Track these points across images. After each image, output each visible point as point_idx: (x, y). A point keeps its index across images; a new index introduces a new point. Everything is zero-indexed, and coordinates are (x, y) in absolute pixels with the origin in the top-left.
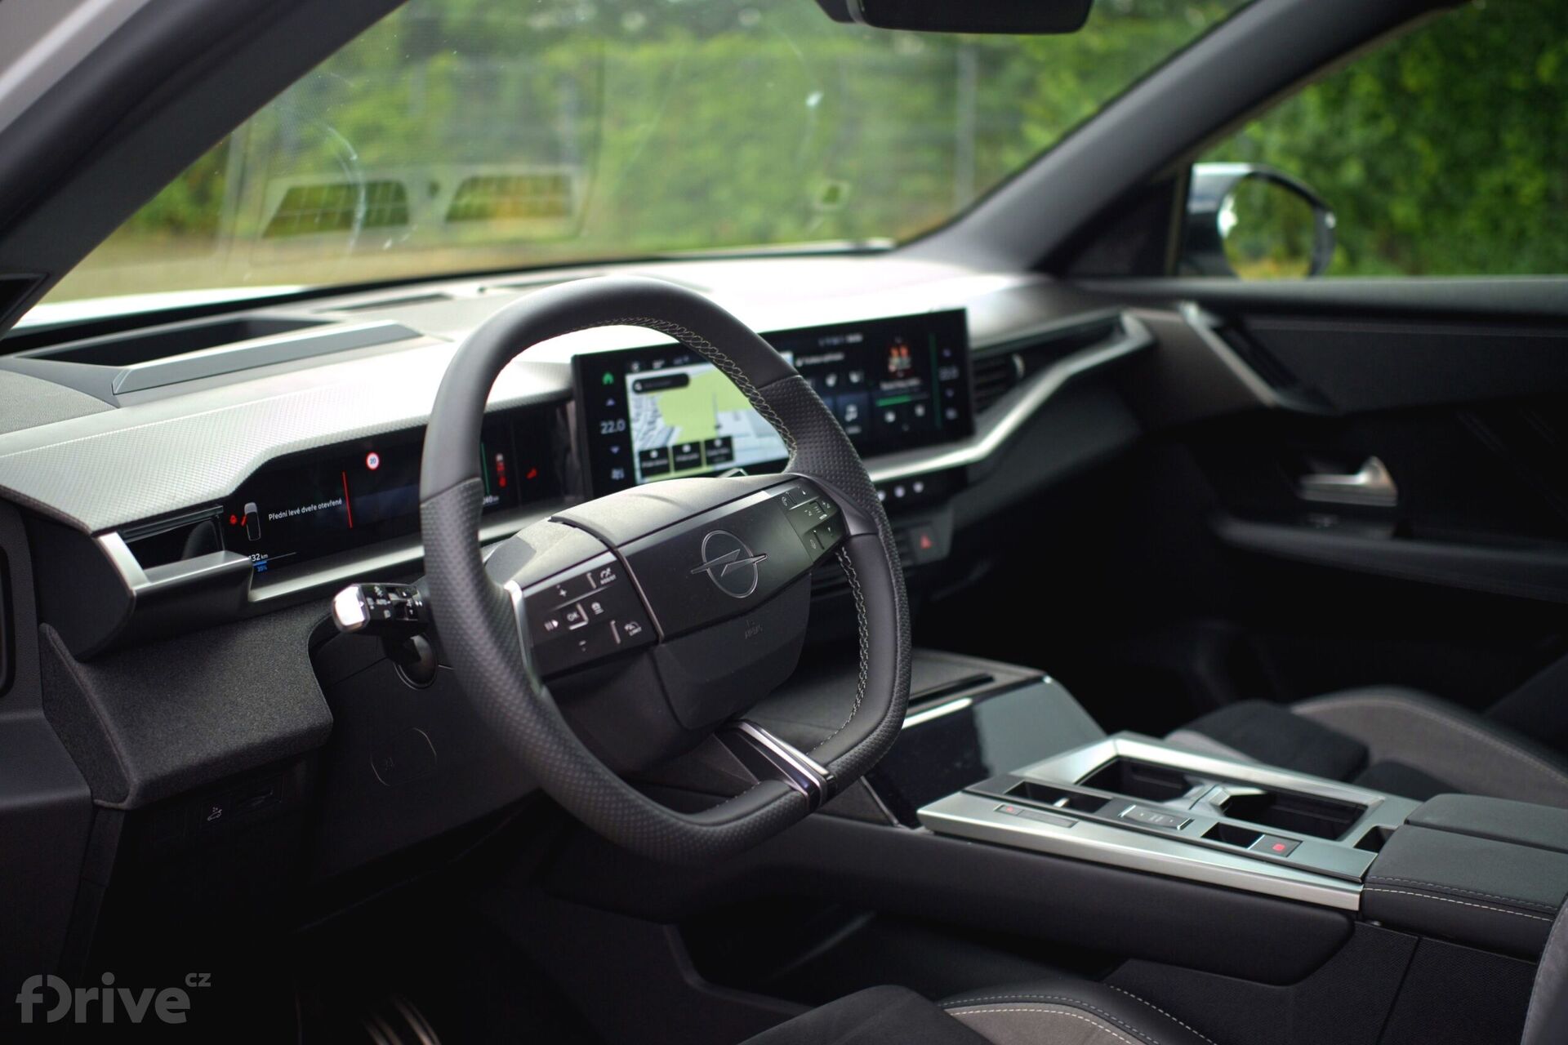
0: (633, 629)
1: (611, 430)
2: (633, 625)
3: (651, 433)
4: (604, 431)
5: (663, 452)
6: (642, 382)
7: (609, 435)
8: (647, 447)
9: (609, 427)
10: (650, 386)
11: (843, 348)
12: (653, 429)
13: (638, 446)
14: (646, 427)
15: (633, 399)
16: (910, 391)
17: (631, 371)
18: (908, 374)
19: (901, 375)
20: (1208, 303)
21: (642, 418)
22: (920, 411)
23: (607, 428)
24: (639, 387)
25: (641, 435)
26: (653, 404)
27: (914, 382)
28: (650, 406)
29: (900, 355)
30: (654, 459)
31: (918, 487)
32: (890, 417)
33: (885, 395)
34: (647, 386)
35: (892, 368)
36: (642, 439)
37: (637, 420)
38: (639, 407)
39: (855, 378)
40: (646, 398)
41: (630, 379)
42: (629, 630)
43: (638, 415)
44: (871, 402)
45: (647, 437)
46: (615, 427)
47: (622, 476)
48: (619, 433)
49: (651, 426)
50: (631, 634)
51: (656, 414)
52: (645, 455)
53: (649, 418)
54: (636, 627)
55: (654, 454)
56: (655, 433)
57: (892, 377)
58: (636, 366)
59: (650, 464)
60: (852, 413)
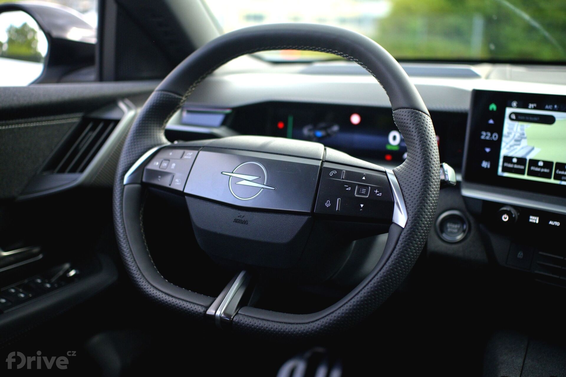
0: (178, 182)
1: (488, 138)
2: (179, 181)
3: (515, 147)
4: (483, 137)
5: (521, 161)
6: (517, 114)
7: (485, 140)
8: (510, 154)
9: (486, 135)
10: (523, 118)
12: (519, 145)
13: (504, 152)
14: (513, 142)
15: (507, 123)
17: (511, 106)
21: (511, 136)
23: (485, 136)
24: (514, 117)
25: (508, 146)
26: (522, 129)
28: (519, 130)
30: (514, 163)
34: (519, 117)
36: (508, 149)
37: (508, 137)
38: (511, 129)
40: (518, 125)
41: (509, 111)
42: (176, 182)
43: (509, 133)
45: (512, 148)
46: (491, 136)
47: (489, 166)
48: (493, 140)
49: (518, 143)
50: (176, 184)
51: (522, 137)
52: (508, 159)
53: (516, 137)
54: (179, 182)
55: (515, 160)
56: (519, 148)
58: (514, 104)
59: (510, 166)
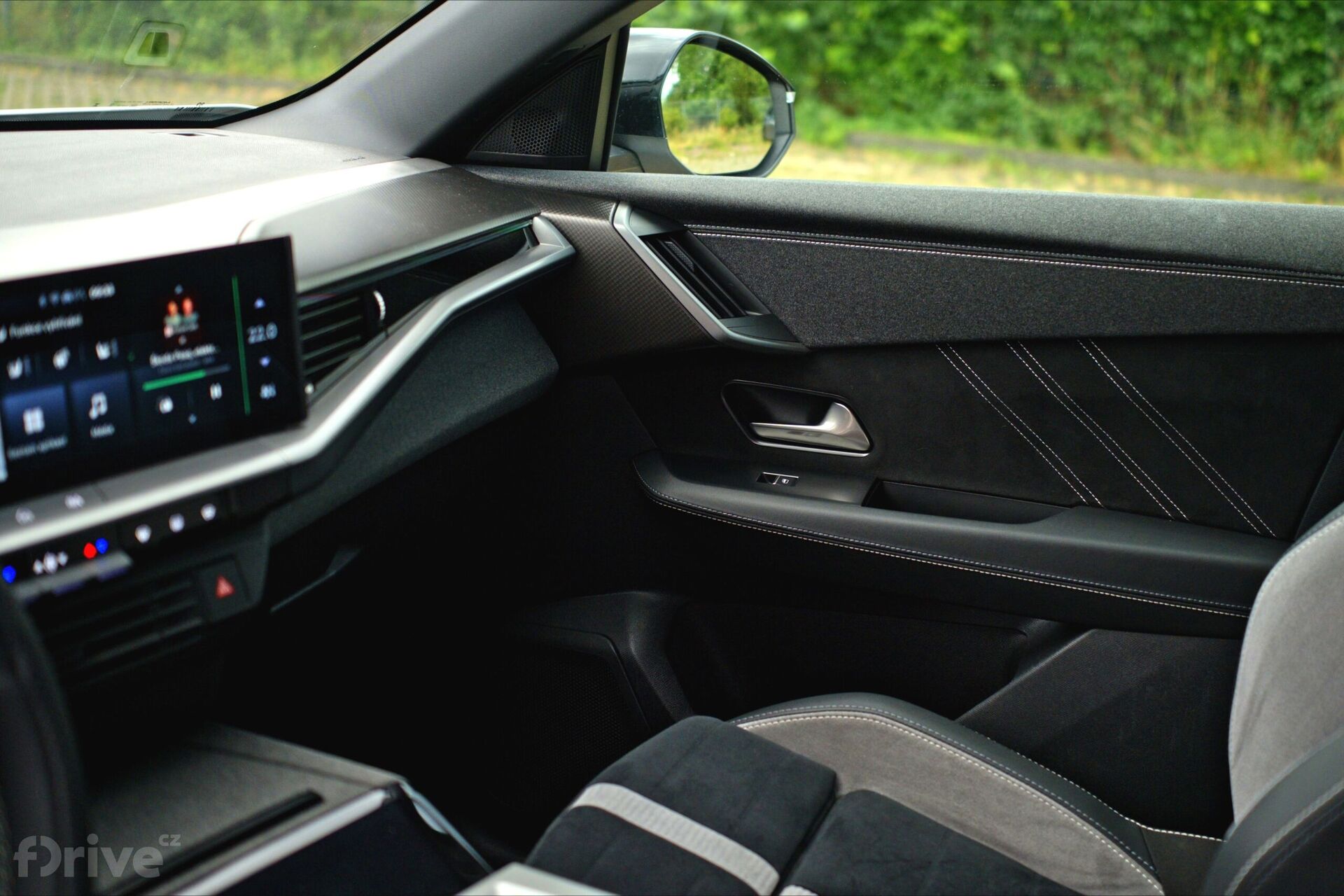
11: (85, 307)
16: (200, 363)
18: (194, 340)
19: (182, 341)
20: (642, 205)
22: (216, 392)
27: (206, 350)
29: (181, 311)
31: (208, 513)
32: (167, 406)
33: (157, 373)
35: (169, 332)
39: (103, 352)
44: (134, 387)
57: (171, 345)
60: (99, 405)
